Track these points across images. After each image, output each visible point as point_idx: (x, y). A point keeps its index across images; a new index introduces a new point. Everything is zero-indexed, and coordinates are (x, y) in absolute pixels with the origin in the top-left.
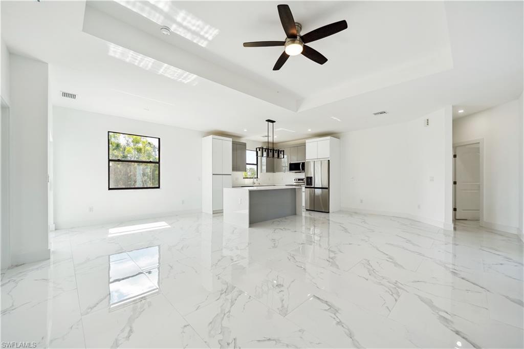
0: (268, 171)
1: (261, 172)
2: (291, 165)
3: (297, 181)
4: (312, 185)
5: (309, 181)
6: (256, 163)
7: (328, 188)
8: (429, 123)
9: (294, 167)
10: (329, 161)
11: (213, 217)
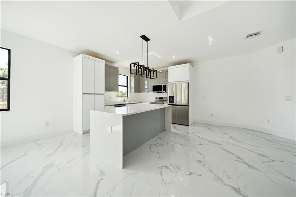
0: (135, 91)
1: (130, 92)
2: (154, 87)
3: (158, 99)
4: (174, 103)
5: (172, 99)
6: (126, 85)
7: (188, 106)
8: (283, 50)
9: (157, 89)
10: (189, 83)
11: (83, 137)
